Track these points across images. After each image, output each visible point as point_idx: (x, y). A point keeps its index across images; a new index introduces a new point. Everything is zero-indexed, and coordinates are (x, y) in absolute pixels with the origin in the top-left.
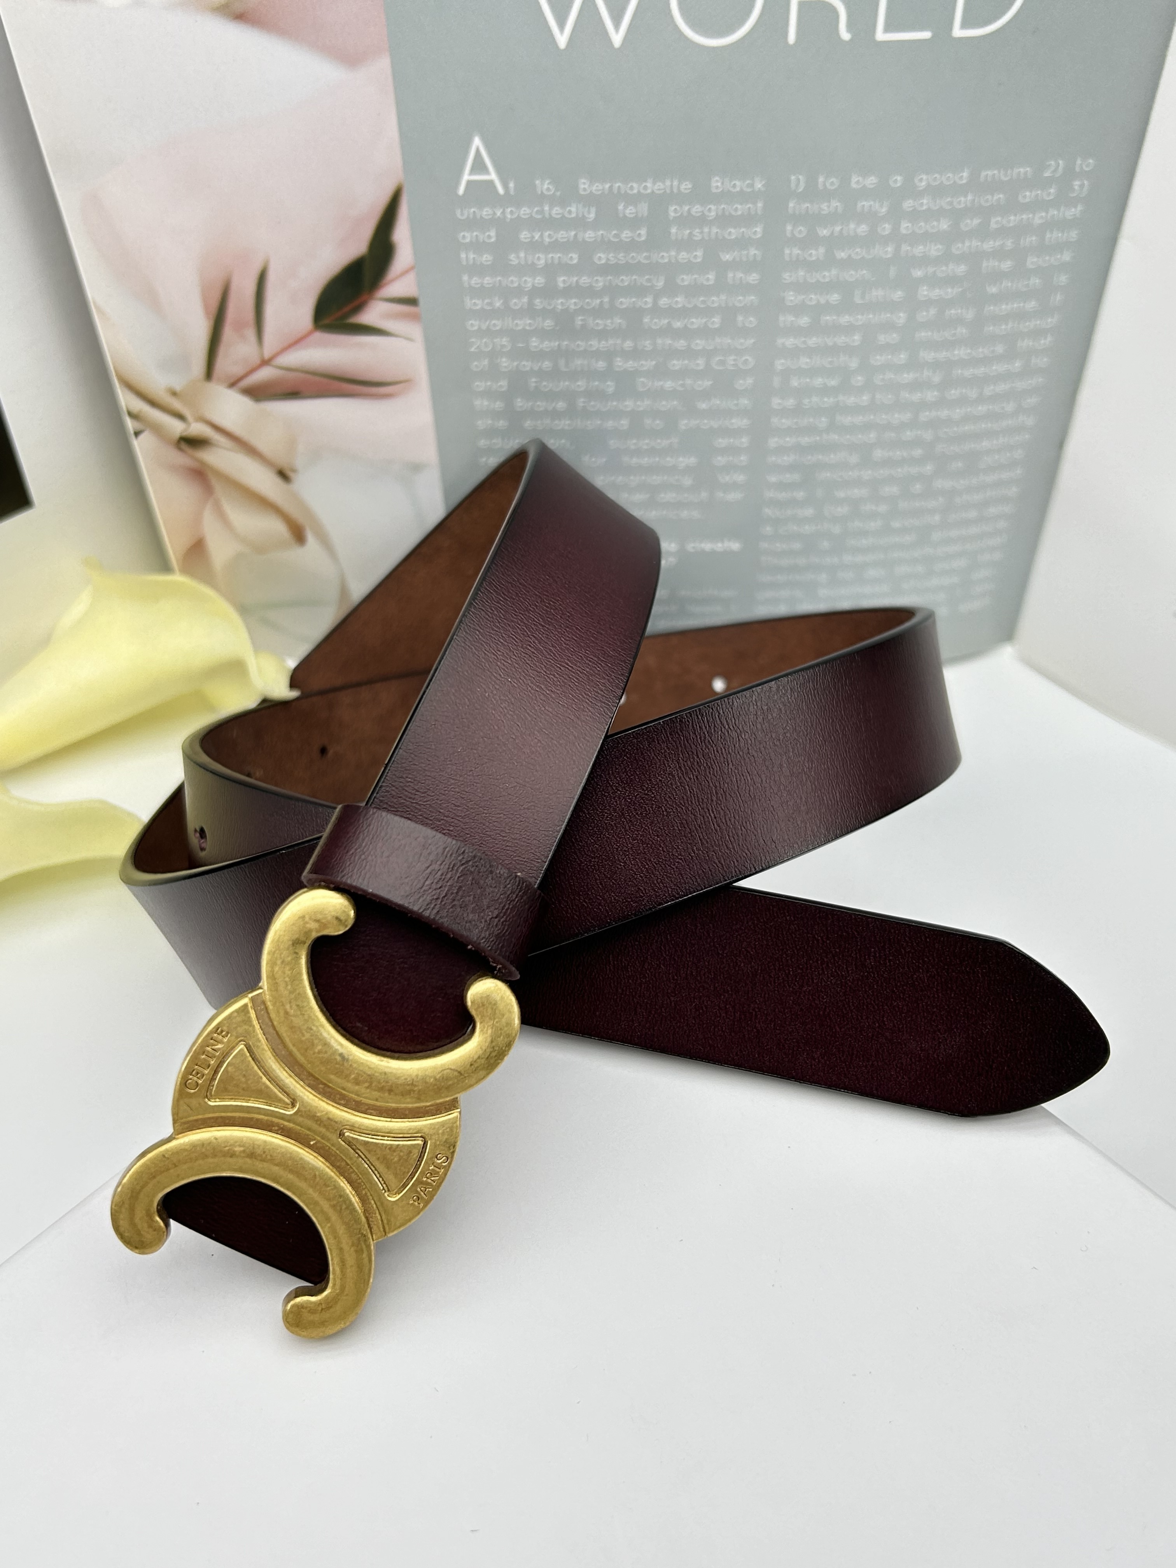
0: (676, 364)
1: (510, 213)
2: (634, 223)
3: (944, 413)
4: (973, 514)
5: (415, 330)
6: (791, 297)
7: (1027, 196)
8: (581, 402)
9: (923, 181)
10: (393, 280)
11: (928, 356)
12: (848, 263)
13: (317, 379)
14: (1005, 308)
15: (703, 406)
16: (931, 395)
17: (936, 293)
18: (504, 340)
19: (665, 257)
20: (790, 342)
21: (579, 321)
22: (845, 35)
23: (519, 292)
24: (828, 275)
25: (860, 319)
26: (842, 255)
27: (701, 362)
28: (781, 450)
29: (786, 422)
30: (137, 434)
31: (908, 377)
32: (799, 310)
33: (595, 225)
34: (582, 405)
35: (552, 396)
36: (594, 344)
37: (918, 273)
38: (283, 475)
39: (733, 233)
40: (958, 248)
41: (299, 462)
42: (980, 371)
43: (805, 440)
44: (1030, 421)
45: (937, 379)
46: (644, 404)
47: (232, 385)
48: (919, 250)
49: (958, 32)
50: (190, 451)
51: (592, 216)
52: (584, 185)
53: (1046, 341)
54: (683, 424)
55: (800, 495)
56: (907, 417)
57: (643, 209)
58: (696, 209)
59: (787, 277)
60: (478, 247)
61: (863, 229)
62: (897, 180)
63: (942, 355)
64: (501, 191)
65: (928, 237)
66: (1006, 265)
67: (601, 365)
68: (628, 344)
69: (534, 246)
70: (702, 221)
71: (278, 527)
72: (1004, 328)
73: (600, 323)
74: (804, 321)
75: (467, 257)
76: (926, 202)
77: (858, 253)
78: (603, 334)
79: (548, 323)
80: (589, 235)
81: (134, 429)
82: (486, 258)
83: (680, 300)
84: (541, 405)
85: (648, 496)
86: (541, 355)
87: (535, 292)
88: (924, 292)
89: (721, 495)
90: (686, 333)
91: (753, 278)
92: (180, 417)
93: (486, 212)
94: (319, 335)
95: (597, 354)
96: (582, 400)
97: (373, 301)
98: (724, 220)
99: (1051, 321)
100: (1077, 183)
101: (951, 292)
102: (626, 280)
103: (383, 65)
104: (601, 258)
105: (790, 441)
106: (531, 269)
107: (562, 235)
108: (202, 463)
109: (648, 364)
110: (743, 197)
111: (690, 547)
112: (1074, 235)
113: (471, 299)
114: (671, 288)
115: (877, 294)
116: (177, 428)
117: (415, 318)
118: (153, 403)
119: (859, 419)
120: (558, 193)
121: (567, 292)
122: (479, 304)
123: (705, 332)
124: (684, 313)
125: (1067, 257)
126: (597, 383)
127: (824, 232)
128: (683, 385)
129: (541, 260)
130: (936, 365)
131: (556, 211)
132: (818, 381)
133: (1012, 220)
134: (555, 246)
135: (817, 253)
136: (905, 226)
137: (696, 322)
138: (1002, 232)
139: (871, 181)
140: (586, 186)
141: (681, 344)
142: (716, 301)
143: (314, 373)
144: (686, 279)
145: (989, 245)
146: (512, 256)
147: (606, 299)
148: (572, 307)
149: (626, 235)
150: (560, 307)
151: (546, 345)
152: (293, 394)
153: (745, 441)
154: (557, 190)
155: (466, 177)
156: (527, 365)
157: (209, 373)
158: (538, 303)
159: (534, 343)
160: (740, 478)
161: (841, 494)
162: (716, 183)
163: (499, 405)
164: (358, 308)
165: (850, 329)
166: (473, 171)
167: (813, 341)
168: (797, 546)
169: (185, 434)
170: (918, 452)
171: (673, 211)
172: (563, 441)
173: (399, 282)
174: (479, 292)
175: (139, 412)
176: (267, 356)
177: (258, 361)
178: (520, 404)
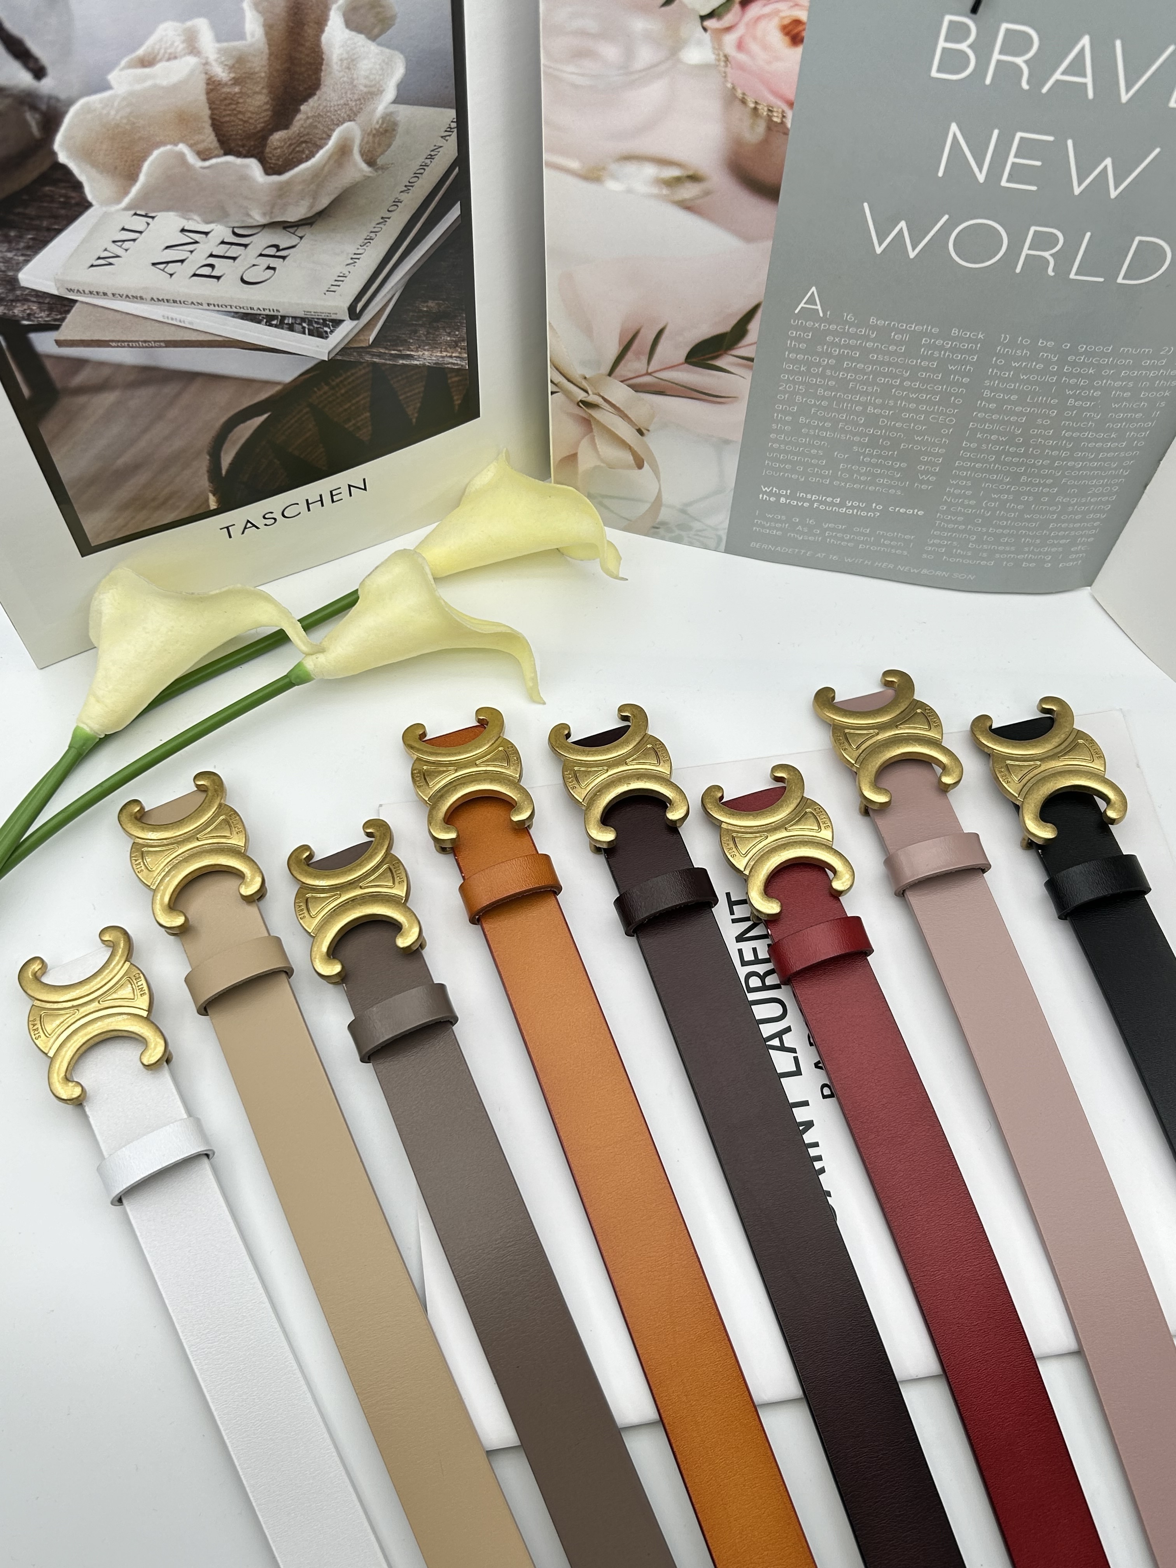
0: (906, 415)
1: (824, 326)
2: (900, 343)
3: (1071, 464)
4: (1079, 517)
5: (748, 374)
6: (987, 393)
7: (1148, 362)
8: (841, 425)
9: (1082, 348)
10: (740, 347)
11: (1067, 434)
12: (1027, 382)
13: (679, 387)
14: (1121, 415)
15: (918, 438)
16: (1064, 454)
17: (1079, 403)
18: (802, 387)
19: (913, 362)
20: (981, 415)
21: (851, 384)
22: (1051, 272)
23: (818, 364)
24: (1013, 386)
25: (1029, 410)
26: (1024, 377)
27: (922, 417)
28: (961, 468)
29: (969, 455)
30: (553, 392)
32: (989, 400)
33: (874, 340)
35: (824, 419)
36: (858, 397)
37: (1070, 392)
38: (641, 432)
39: (959, 357)
40: (1098, 383)
41: (652, 427)
42: (1099, 445)
43: (979, 465)
44: (1127, 473)
45: (1070, 446)
46: (881, 432)
47: (623, 381)
48: (1073, 381)
49: (1120, 281)
50: (584, 409)
51: (874, 335)
53: (1145, 434)
54: (903, 446)
55: (969, 493)
56: (1047, 462)
57: (906, 337)
58: (939, 342)
59: (987, 383)
60: (799, 339)
62: (1067, 346)
63: (1076, 434)
64: (821, 315)
65: (1079, 376)
66: (1127, 394)
67: (859, 408)
68: (879, 401)
69: (832, 344)
70: (941, 348)
71: (626, 457)
72: (1119, 425)
73: (864, 388)
74: (992, 406)
75: (791, 343)
76: (1083, 358)
77: (1033, 377)
78: (866, 394)
79: (832, 383)
80: (869, 344)
81: (552, 389)
82: (803, 346)
83: (917, 385)
84: (815, 422)
86: (823, 398)
87: (828, 367)
89: (917, 485)
90: (918, 401)
91: (966, 380)
92: (584, 390)
93: (809, 324)
94: (686, 365)
95: (858, 403)
97: (726, 356)
98: (955, 350)
101: (1088, 404)
102: (886, 369)
103: (767, 243)
104: (874, 356)
105: (968, 464)
106: (830, 356)
107: (852, 342)
108: (591, 417)
109: (888, 413)
110: (969, 340)
113: (787, 364)
114: (913, 378)
115: (1042, 399)
116: (580, 395)
117: (750, 368)
118: (569, 380)
119: (1015, 460)
120: (856, 321)
121: (847, 370)
122: (790, 366)
123: (929, 402)
124: (919, 391)
125: (1167, 394)
126: (853, 417)
127: (1015, 364)
128: (906, 426)
129: (836, 352)
130: (1071, 439)
131: (852, 330)
132: (994, 437)
133: (1136, 373)
134: (847, 346)
135: (1009, 374)
136: (1067, 369)
137: (925, 397)
138: (1128, 378)
139: (1051, 344)
140: (874, 321)
141: (911, 406)
142: (940, 388)
143: (677, 384)
144: (924, 375)
145: (1118, 384)
146: (819, 347)
147: (871, 377)
148: (849, 377)
149: (892, 348)
150: (841, 376)
151: (827, 394)
152: (660, 392)
153: (939, 460)
154: (855, 320)
155: (802, 305)
156: (813, 401)
157: (611, 372)
158: (828, 372)
159: (820, 391)
160: (933, 479)
162: (955, 332)
163: (788, 418)
164: (716, 357)
165: (1020, 414)
166: (806, 303)
167: (996, 416)
168: (960, 519)
169: (584, 399)
171: (925, 341)
172: (823, 442)
173: (745, 348)
174: (795, 361)
175: (560, 382)
176: (650, 371)
177: (644, 372)
178: (802, 419)
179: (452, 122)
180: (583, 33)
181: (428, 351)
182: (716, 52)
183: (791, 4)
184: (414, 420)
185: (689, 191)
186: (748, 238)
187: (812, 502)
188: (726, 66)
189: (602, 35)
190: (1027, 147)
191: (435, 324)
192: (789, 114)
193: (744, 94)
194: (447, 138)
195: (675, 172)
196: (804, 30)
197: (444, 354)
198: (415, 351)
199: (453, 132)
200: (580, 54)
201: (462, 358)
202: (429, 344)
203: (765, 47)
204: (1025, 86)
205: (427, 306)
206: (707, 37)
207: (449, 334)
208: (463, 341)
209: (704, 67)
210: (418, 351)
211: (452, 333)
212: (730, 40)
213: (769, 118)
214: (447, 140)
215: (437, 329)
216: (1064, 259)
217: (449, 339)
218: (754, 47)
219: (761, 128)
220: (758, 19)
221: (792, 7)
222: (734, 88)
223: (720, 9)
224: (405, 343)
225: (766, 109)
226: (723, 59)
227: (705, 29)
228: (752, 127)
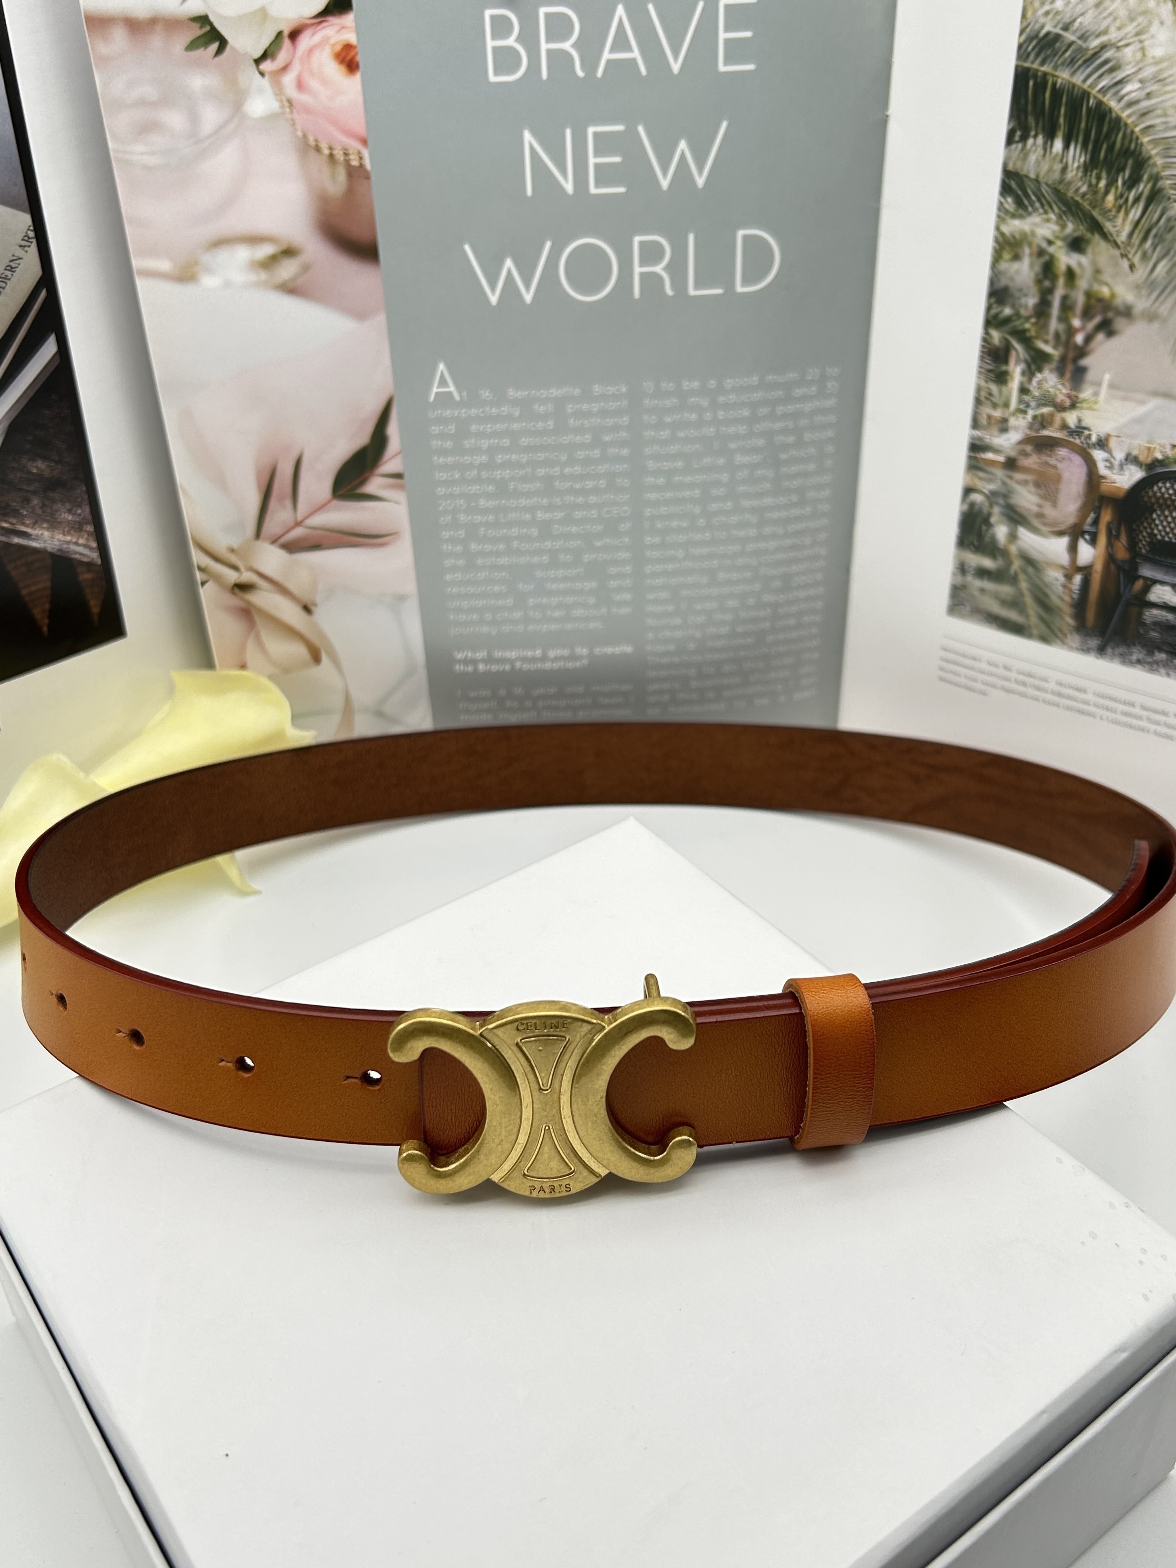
0: (578, 514)
1: (463, 413)
2: (545, 417)
3: (762, 545)
4: (792, 622)
5: (400, 496)
6: (651, 465)
7: (798, 392)
8: (515, 544)
9: (729, 383)
10: (386, 462)
11: (746, 503)
12: (686, 440)
13: (334, 534)
14: (794, 469)
15: (599, 544)
16: (752, 532)
17: (747, 459)
18: (462, 501)
19: (566, 439)
20: (653, 496)
21: (512, 486)
22: (669, 292)
23: (470, 466)
24: (673, 449)
25: (699, 478)
26: (682, 435)
27: (594, 513)
28: (654, 575)
29: (656, 554)
30: (203, 584)
31: (734, 519)
32: (657, 473)
33: (520, 419)
34: (515, 546)
35: (496, 540)
36: (523, 502)
37: (733, 446)
38: (307, 609)
39: (610, 422)
40: (758, 427)
41: (318, 600)
43: (670, 567)
44: (823, 551)
45: (754, 519)
46: (559, 544)
47: (274, 542)
48: (732, 430)
49: (740, 289)
50: (240, 594)
51: (517, 413)
52: (511, 392)
53: (826, 493)
54: (586, 558)
55: (670, 608)
56: (737, 548)
57: (550, 407)
58: (585, 407)
59: (647, 451)
60: (443, 436)
61: (693, 417)
62: (712, 384)
63: (755, 503)
64: (457, 397)
65: (736, 421)
66: (791, 439)
67: (528, 517)
68: (545, 501)
69: (480, 435)
70: (588, 414)
71: (300, 651)
72: (795, 483)
73: (526, 487)
74: (661, 481)
75: (436, 443)
76: (732, 398)
77: (692, 433)
78: (528, 494)
79: (491, 488)
80: (516, 426)
81: (201, 579)
82: (449, 444)
83: (578, 469)
84: (488, 547)
85: (565, 612)
86: (486, 511)
87: (482, 466)
88: (739, 459)
89: (615, 610)
90: (583, 492)
91: (625, 452)
92: (235, 568)
93: (448, 413)
94: (336, 503)
95: (525, 509)
96: (516, 542)
97: (373, 477)
98: (603, 413)
99: (827, 478)
100: (829, 385)
101: (756, 458)
102: (541, 456)
103: (380, 320)
104: (524, 441)
105: (659, 568)
106: (479, 451)
107: (499, 427)
108: (249, 603)
109: (559, 515)
110: (614, 398)
111: (597, 651)
112: (832, 418)
113: (439, 473)
114: (572, 461)
115: (707, 461)
116: (232, 576)
117: (401, 487)
118: (216, 559)
119: (705, 551)
120: (495, 399)
121: (504, 465)
122: (443, 476)
123: (596, 491)
124: (582, 477)
125: (830, 433)
126: (525, 530)
127: (668, 420)
128: (583, 530)
129: (485, 444)
130: (753, 510)
131: (494, 411)
132: (674, 524)
133: (790, 408)
134: (494, 434)
135: (665, 434)
136: (721, 414)
137: (590, 484)
138: (784, 416)
139: (696, 384)
140: (513, 394)
141: (580, 500)
142: (602, 468)
143: (331, 530)
144: (581, 454)
145: (778, 426)
146: (466, 442)
147: (529, 470)
148: (507, 476)
149: (540, 425)
150: (498, 477)
151: (491, 503)
152: (316, 546)
153: (628, 569)
154: (494, 397)
155: (435, 390)
156: (478, 518)
157: (258, 535)
158: (484, 474)
159: (482, 502)
160: (628, 597)
161: (698, 607)
162: (597, 389)
163: (459, 548)
164: (363, 482)
165: (691, 486)
166: (438, 387)
167: (669, 495)
169: (236, 582)
170: (748, 574)
171: (570, 408)
172: (504, 574)
173: (391, 463)
174: (445, 468)
175: (206, 566)
176: (299, 519)
177: (292, 523)
178: (473, 546)
179: (29, 230)
180: (143, 103)
181: (47, 531)
182: (279, 97)
183: (338, 28)
184: (45, 629)
185: (287, 270)
186: (360, 314)
187: (511, 662)
188: (292, 112)
189: (166, 101)
190: (604, 144)
191: (50, 494)
192: (366, 154)
193: (316, 141)
194: (26, 248)
195: (268, 250)
196: (357, 54)
197: (69, 538)
198: (32, 528)
199: (32, 242)
200: (147, 128)
201: (91, 548)
202: (47, 521)
203: (325, 81)
204: (580, 74)
205: (37, 467)
206: (265, 82)
207: (70, 511)
208: (88, 523)
209: (272, 118)
210: (36, 529)
211: (73, 511)
212: (289, 79)
213: (347, 162)
214: (26, 252)
215: (53, 501)
216: (677, 268)
217: (70, 518)
218: (314, 84)
219: (342, 175)
220: (310, 51)
221: (339, 31)
222: (305, 136)
223: (272, 46)
224: (16, 513)
225: (341, 153)
226: (287, 104)
227: (262, 74)
228: (333, 176)
